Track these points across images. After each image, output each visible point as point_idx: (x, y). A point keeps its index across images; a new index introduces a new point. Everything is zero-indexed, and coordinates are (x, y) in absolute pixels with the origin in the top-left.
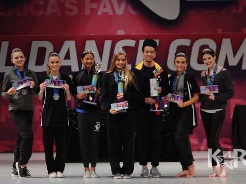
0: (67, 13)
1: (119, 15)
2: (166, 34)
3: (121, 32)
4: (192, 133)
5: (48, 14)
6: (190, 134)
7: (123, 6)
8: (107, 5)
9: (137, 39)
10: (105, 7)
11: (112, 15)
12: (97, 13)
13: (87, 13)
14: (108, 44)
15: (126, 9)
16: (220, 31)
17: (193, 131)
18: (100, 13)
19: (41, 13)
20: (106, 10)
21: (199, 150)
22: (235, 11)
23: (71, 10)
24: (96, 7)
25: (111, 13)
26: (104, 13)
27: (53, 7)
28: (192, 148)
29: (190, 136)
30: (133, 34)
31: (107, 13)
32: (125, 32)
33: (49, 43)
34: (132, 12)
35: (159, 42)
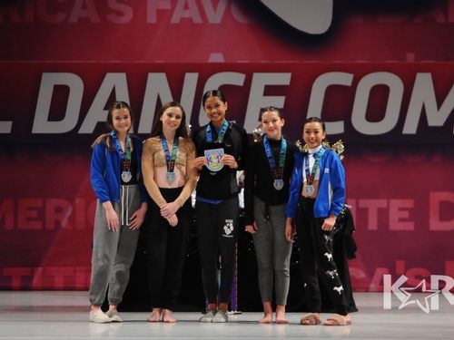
0: (112, 18)
1: (213, 25)
2: (305, 62)
3: (216, 58)
4: (355, 257)
5: (74, 19)
6: (350, 258)
7: (222, 7)
8: (190, 4)
9: (249, 71)
10: (186, 7)
11: (199, 24)
12: (170, 19)
13: (152, 18)
14: (191, 80)
15: (228, 11)
16: (410, 58)
17: (356, 253)
18: (175, 19)
19: (61, 17)
20: (187, 14)
21: (367, 290)
22: (441, 19)
23: (120, 14)
24: (169, 8)
25: (197, 19)
26: (183, 20)
27: (84, 7)
28: (353, 286)
29: (349, 262)
30: (239, 62)
31: (190, 20)
32: (225, 57)
33: (77, 76)
34: (239, 17)
35: (292, 77)
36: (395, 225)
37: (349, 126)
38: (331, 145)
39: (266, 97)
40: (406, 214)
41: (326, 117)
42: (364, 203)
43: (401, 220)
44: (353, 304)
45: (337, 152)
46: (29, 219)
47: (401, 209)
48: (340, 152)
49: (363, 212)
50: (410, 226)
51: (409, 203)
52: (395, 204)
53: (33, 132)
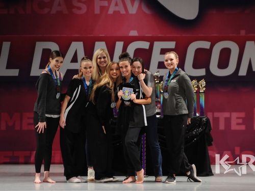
0: (74, 10)
1: (132, 15)
2: (184, 35)
3: (133, 33)
4: (212, 145)
7: (136, 4)
8: (118, 2)
9: (151, 40)
10: (116, 5)
11: (124, 14)
12: (107, 11)
13: (97, 11)
14: (119, 46)
15: (140, 7)
17: (213, 143)
18: (111, 11)
19: (46, 10)
20: (117, 9)
23: (79, 8)
24: (107, 5)
25: (123, 12)
26: (115, 12)
27: (59, 5)
28: (210, 161)
29: (209, 148)
30: (147, 35)
31: (119, 12)
32: (138, 33)
33: (55, 44)
34: (146, 10)
35: (176, 44)
36: (234, 127)
37: (208, 71)
38: (198, 82)
39: (161, 55)
40: (240, 121)
41: (195, 66)
42: (217, 115)
43: (238, 124)
44: (211, 171)
45: (201, 86)
46: (29, 124)
47: (238, 118)
48: (203, 86)
49: (216, 120)
50: (243, 127)
51: (243, 115)
52: (235, 115)
53: (31, 75)
